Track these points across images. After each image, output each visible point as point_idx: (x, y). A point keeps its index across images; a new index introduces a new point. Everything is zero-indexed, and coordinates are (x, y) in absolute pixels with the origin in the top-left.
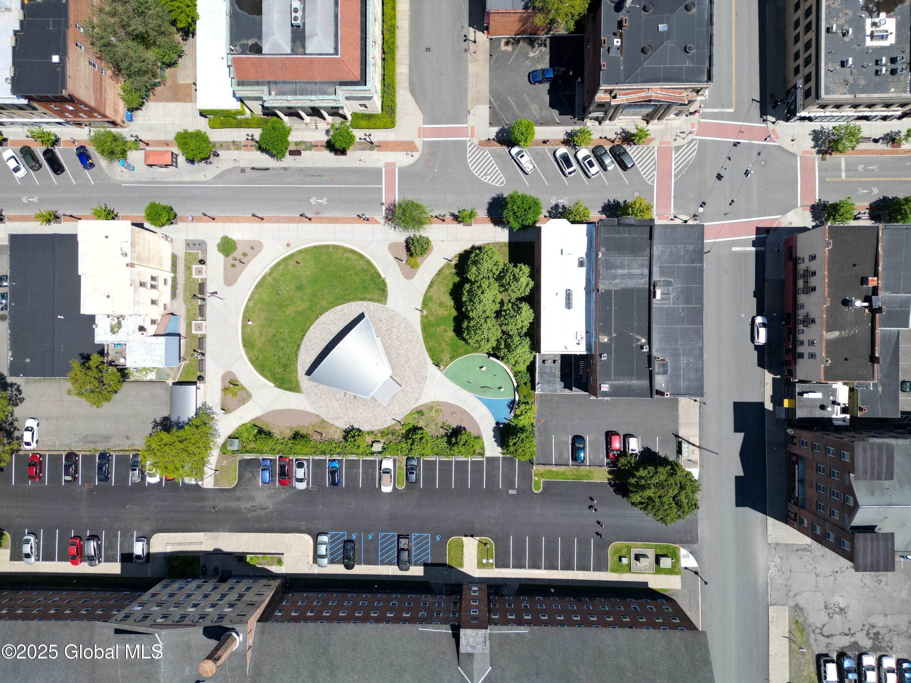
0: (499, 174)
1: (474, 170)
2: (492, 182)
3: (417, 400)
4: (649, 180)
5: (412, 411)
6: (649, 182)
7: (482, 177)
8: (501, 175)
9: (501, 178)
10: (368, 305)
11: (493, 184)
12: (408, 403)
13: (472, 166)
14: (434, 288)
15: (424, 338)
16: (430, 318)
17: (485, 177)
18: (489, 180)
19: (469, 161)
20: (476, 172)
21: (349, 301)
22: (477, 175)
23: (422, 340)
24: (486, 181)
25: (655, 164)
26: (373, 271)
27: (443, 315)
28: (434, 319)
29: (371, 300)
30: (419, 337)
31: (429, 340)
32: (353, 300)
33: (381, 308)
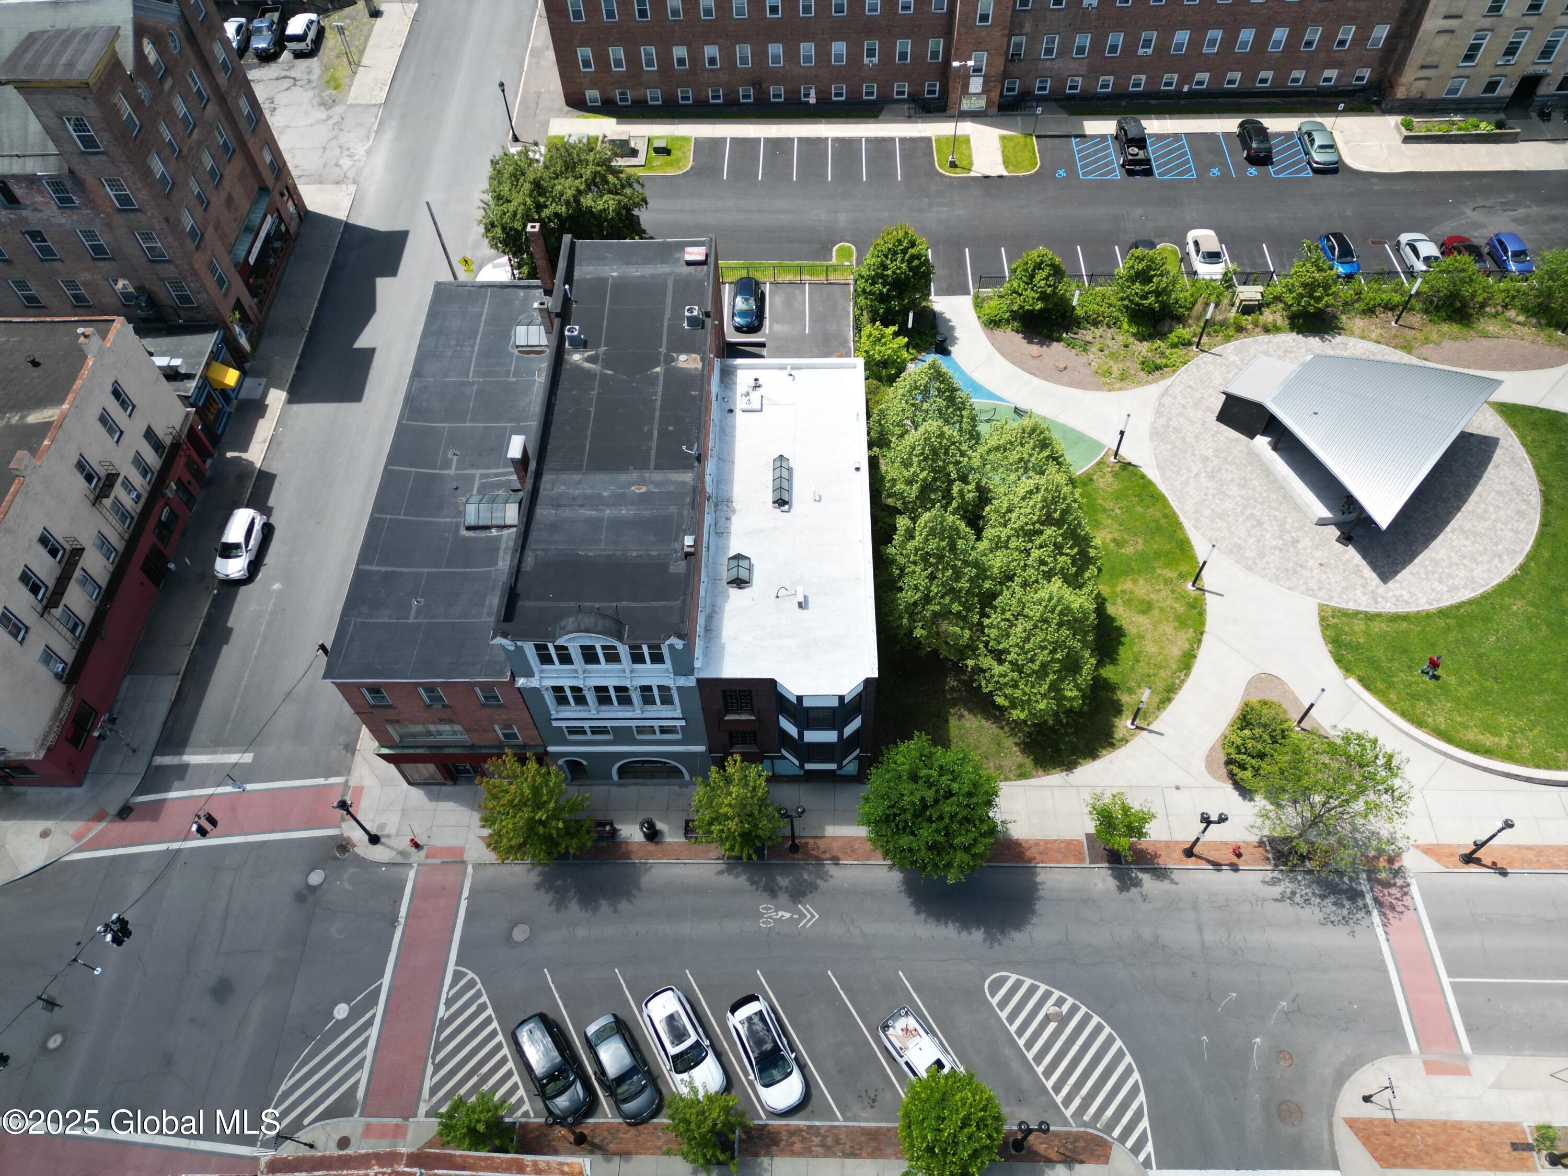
0: (1012, 1018)
1: (1110, 1041)
2: (1032, 990)
3: (1165, 393)
4: (472, 984)
5: (1174, 371)
6: (471, 975)
7: (1074, 1010)
8: (1003, 1015)
9: (1003, 1004)
10: (1376, 602)
11: (1028, 982)
12: (1189, 386)
13: (1119, 1056)
14: (1175, 651)
15: (1179, 525)
16: (1170, 574)
17: (1065, 1009)
18: (1047, 995)
19: (1136, 1076)
20: (1099, 1029)
21: (1442, 613)
22: (1096, 1019)
23: (1182, 519)
24: (1057, 994)
25: (439, 1047)
26: (1393, 696)
27: (1135, 582)
28: (1159, 571)
29: (1370, 617)
30: (1195, 527)
31: (1163, 521)
32: (1428, 616)
33: (1331, 598)
